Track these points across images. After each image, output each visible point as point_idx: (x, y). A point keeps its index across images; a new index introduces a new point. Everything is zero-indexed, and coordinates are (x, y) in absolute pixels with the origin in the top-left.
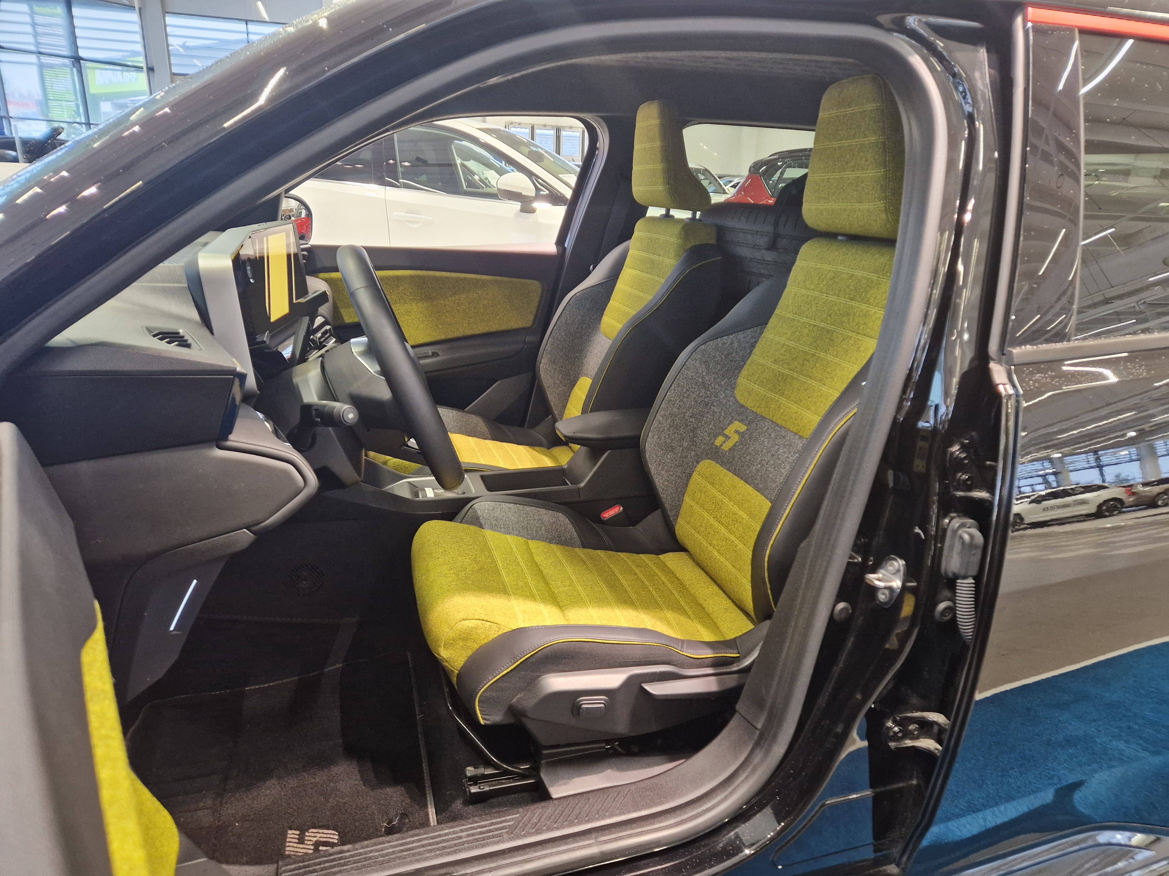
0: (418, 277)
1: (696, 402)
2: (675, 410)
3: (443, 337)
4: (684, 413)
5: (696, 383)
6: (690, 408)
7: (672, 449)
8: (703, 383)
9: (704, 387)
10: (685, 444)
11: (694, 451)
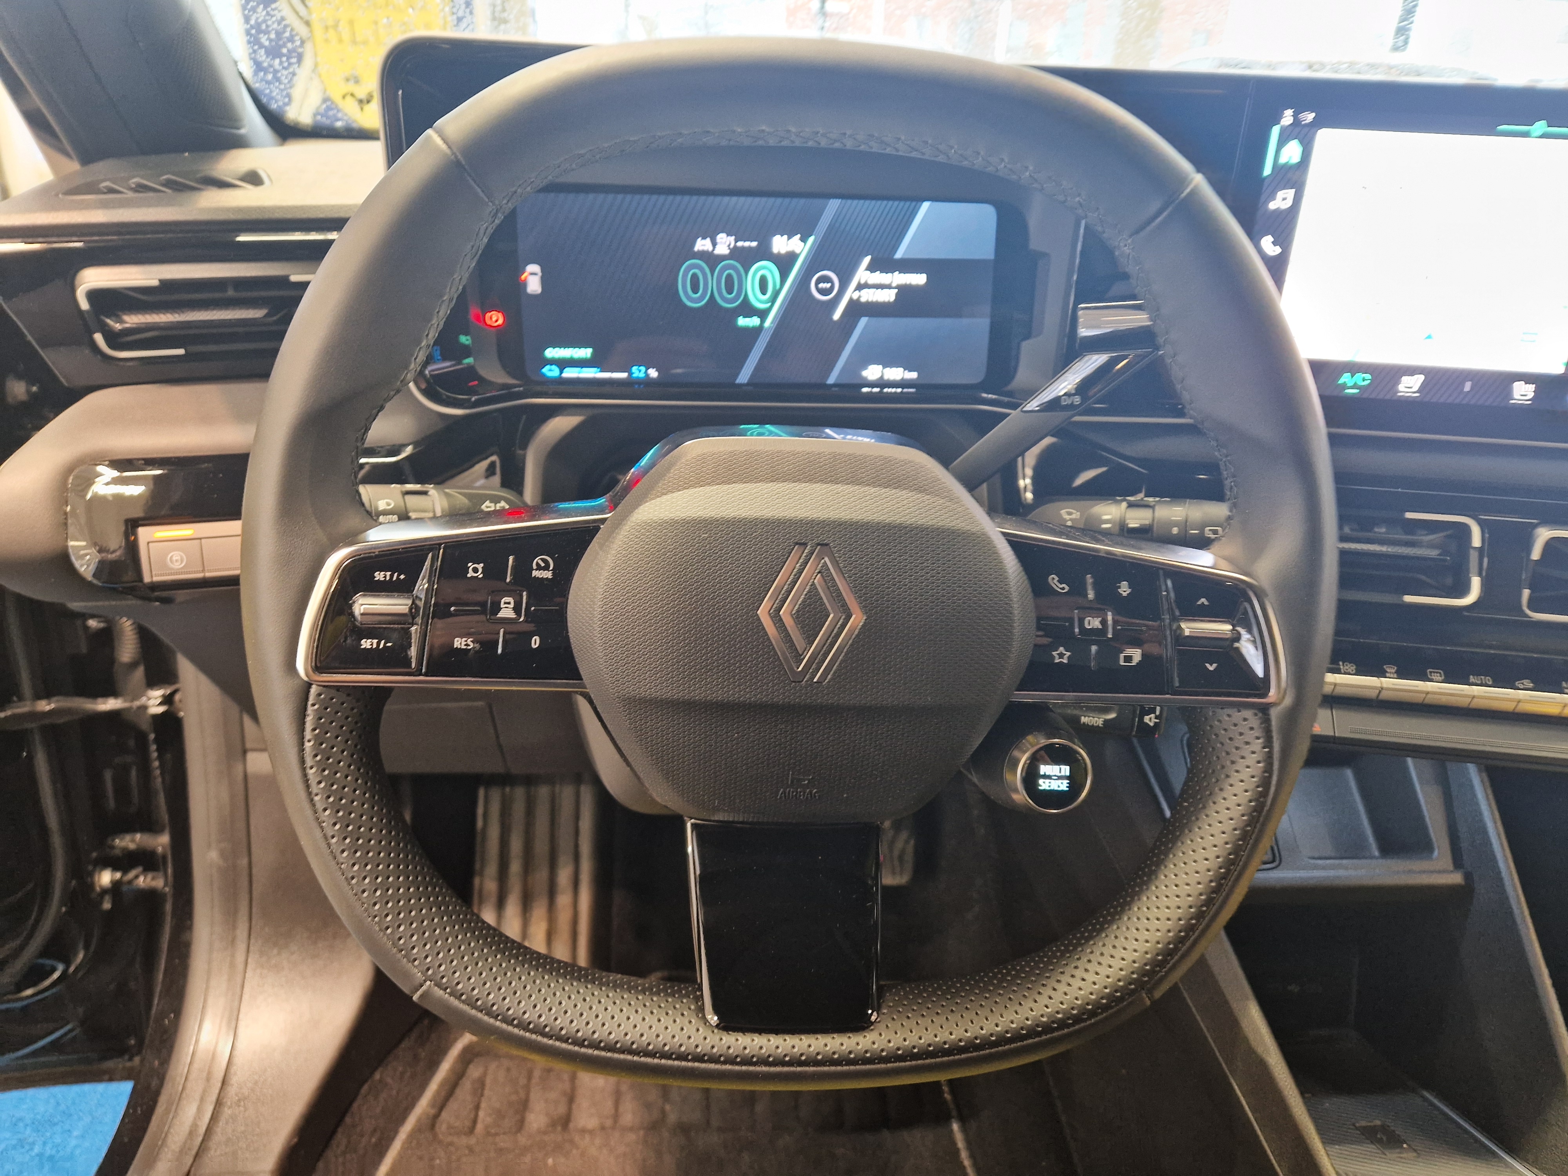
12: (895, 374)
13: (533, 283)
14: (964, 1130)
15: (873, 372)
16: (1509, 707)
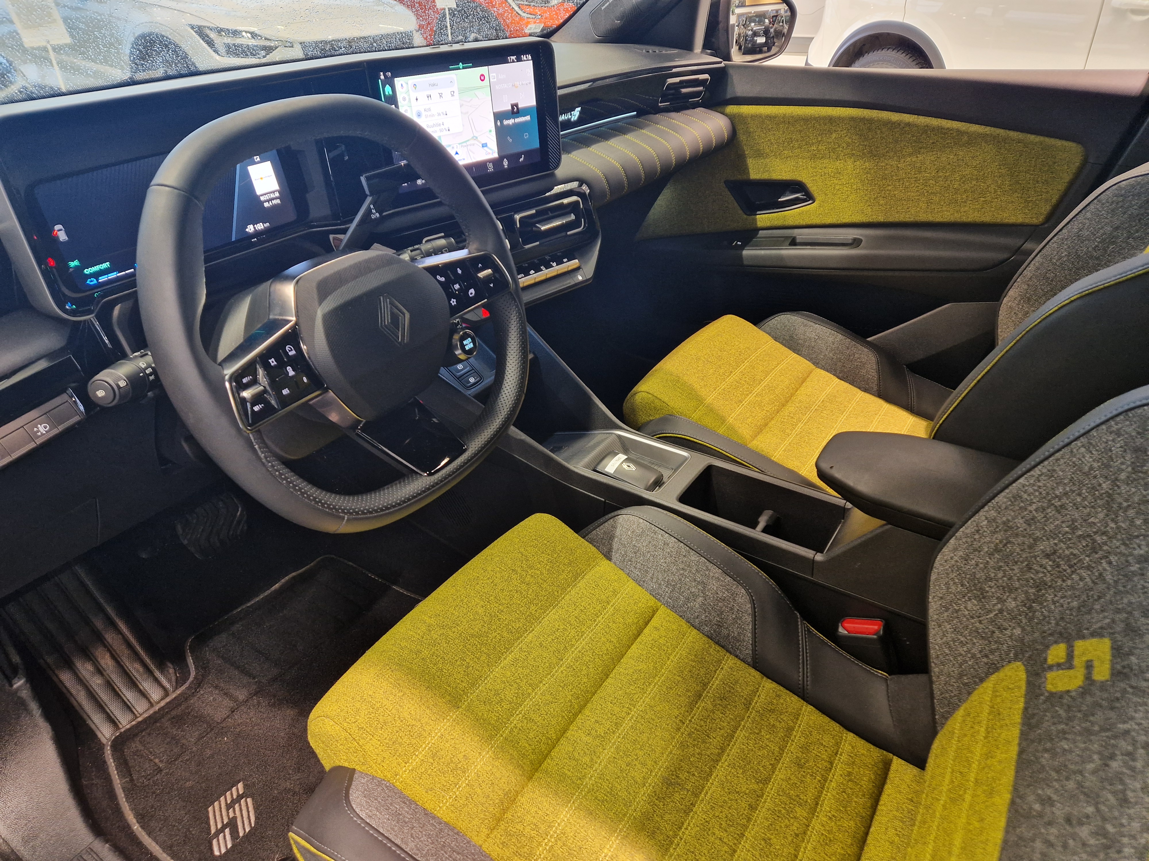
0: (863, 120)
1: (1074, 529)
2: (1020, 521)
3: (881, 219)
4: (1036, 540)
5: (1093, 488)
6: (1054, 535)
7: (982, 596)
8: (1109, 495)
9: (1108, 506)
10: (1011, 604)
11: (1023, 629)
12: (260, 226)
13: (63, 236)
14: (399, 586)
15: (250, 229)
16: (532, 282)
